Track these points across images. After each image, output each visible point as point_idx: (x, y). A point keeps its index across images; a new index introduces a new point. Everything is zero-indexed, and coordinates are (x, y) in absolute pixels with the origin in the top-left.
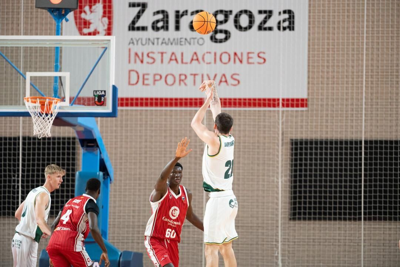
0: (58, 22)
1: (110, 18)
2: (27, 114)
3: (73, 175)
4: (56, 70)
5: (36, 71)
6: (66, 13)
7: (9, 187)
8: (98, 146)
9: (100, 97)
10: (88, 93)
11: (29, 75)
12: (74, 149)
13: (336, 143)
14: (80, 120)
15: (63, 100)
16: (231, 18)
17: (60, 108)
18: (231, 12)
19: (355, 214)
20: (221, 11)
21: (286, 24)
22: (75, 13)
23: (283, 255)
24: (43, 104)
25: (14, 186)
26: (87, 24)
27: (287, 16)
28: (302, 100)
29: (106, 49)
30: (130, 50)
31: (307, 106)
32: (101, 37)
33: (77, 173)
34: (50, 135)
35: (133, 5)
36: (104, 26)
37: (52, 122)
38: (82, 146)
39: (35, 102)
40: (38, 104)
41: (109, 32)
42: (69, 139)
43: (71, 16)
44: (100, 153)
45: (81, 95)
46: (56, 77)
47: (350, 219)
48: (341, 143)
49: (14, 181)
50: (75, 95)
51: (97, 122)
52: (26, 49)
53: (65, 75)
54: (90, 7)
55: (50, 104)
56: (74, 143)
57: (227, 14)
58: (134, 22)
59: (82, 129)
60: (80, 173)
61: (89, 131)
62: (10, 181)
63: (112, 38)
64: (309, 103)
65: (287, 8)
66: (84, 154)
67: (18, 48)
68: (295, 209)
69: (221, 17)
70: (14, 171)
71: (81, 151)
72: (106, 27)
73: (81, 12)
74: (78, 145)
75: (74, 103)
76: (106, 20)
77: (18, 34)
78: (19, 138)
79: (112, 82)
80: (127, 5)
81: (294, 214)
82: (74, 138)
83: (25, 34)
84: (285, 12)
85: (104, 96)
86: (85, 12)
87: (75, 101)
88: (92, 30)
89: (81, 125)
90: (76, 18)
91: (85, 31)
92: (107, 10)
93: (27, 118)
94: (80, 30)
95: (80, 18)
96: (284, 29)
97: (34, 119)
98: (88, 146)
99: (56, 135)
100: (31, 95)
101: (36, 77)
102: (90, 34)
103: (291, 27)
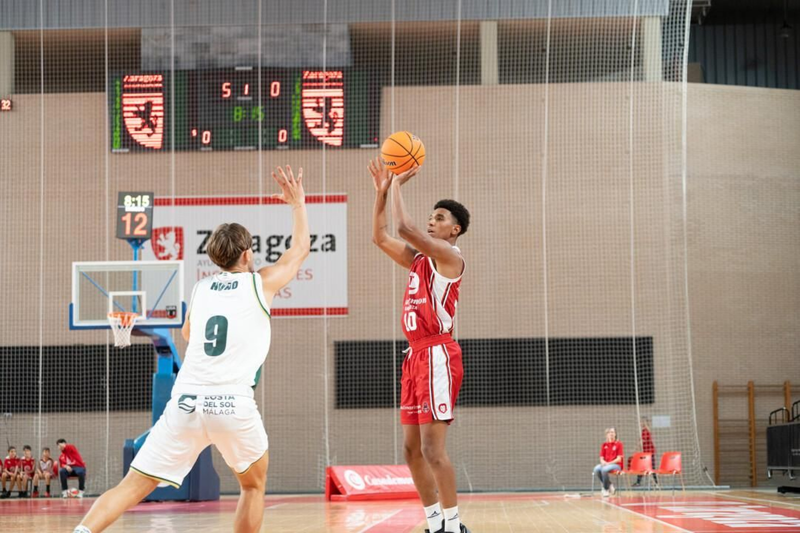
0: (136, 250)
1: (181, 244)
2: (109, 327)
3: (152, 376)
4: (135, 289)
5: (119, 290)
6: (142, 242)
7: (99, 387)
8: (171, 352)
9: (171, 312)
10: (161, 307)
11: (111, 294)
12: (152, 354)
13: (372, 344)
14: (156, 331)
15: (140, 313)
16: (283, 242)
17: (137, 321)
18: (282, 237)
19: (389, 403)
20: (274, 237)
21: (329, 246)
22: (152, 241)
23: (330, 438)
24: (123, 318)
25: (102, 387)
26: (162, 249)
27: (329, 239)
28: (343, 309)
29: (175, 272)
30: (198, 271)
31: (347, 313)
32: (172, 261)
33: (154, 375)
34: (130, 344)
35: (200, 233)
36: (176, 250)
37: (130, 332)
38: (158, 352)
39: (116, 317)
40: (119, 319)
41: (180, 257)
42: (148, 345)
43: (147, 244)
44: (174, 358)
45: (158, 308)
46: (134, 297)
47: (385, 407)
48: (376, 343)
49: (103, 382)
50: (151, 308)
51: (171, 332)
52: (110, 273)
53: (143, 294)
54: (165, 235)
55: (129, 318)
56: (152, 349)
57: (279, 239)
58: (201, 247)
59: (158, 338)
60: (157, 376)
61: (163, 340)
62: (99, 382)
63: (181, 262)
64: (349, 311)
65: (329, 233)
66: (160, 359)
67: (104, 273)
68: (339, 399)
69: (274, 241)
70: (103, 374)
71: (158, 356)
72: (178, 251)
73: (156, 240)
74: (155, 351)
75: (152, 316)
76: (178, 245)
77: (104, 260)
78: (106, 346)
79: (182, 299)
80: (195, 232)
81: (338, 404)
82: (152, 345)
83: (111, 259)
84: (327, 236)
85: (175, 311)
86: (160, 239)
87: (151, 314)
88: (166, 254)
89: (156, 335)
90: (152, 245)
91: (161, 255)
92: (179, 237)
93: (108, 331)
94: (156, 254)
95: (156, 245)
96: (327, 250)
97: (115, 331)
98: (163, 352)
99: (138, 342)
100: (114, 310)
101: (119, 297)
102: (164, 258)
103: (333, 248)
